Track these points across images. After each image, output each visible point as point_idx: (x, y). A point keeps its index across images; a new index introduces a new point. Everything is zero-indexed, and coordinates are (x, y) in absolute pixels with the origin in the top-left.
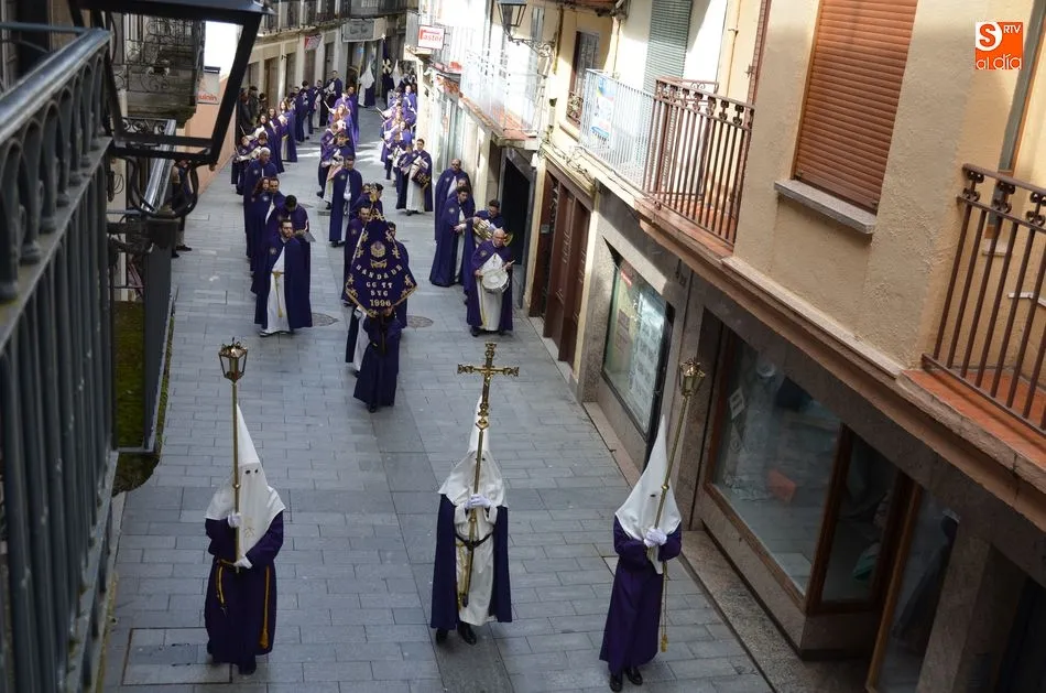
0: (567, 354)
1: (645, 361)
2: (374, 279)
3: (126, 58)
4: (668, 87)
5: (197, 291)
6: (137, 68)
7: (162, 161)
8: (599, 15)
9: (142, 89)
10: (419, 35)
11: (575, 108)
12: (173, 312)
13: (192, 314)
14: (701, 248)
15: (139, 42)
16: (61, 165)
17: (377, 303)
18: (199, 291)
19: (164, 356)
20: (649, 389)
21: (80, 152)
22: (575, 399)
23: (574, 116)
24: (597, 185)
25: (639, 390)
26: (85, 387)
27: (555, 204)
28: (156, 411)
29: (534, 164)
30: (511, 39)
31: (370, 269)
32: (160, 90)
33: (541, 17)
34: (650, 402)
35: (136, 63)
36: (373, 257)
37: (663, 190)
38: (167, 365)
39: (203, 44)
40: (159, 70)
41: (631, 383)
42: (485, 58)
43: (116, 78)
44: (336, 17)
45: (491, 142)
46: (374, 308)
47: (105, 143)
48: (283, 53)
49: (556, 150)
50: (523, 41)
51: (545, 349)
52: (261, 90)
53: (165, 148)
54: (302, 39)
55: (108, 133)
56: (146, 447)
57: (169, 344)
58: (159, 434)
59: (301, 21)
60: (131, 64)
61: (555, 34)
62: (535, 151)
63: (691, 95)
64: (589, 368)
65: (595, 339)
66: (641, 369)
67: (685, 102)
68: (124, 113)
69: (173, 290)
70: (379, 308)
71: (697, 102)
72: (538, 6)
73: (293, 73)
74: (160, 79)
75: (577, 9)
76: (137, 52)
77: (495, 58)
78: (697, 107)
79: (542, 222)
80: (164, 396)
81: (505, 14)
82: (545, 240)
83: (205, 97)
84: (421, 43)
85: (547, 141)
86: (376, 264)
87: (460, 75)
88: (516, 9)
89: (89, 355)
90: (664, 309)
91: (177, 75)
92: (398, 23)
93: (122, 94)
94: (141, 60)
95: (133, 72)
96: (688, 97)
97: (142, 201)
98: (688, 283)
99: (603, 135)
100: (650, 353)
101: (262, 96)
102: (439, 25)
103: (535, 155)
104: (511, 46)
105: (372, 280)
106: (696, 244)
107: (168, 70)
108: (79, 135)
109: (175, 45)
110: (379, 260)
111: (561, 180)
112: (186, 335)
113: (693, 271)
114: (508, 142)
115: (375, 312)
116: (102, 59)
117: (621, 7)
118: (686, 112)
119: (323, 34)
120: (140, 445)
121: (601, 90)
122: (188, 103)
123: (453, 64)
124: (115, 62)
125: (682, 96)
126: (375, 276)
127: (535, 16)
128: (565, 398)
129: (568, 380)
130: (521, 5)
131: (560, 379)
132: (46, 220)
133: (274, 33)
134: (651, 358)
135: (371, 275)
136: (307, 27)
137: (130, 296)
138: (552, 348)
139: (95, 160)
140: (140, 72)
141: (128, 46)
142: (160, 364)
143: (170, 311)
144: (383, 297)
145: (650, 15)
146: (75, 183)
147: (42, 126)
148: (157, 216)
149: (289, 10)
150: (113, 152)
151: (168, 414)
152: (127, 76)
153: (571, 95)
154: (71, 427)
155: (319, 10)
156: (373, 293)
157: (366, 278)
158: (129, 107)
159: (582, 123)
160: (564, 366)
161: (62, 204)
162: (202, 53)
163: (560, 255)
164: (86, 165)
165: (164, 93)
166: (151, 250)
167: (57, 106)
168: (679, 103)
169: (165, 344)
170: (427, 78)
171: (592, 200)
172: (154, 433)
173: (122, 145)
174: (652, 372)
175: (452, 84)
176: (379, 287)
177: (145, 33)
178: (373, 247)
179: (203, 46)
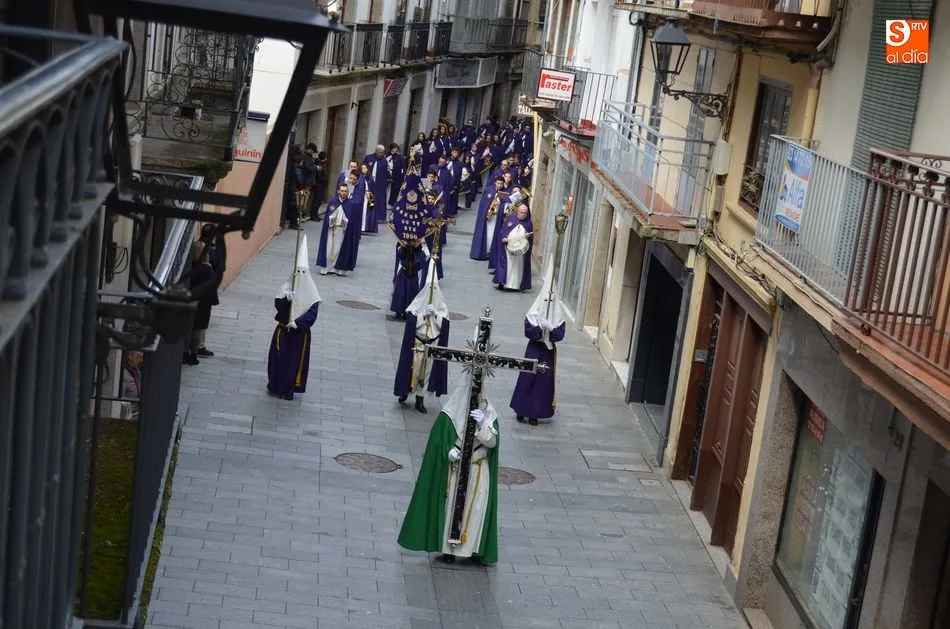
0: (723, 535)
1: (838, 554)
2: (408, 218)
3: (145, 94)
4: (887, 165)
5: (214, 414)
6: (159, 107)
7: (183, 223)
8: (793, 61)
9: (163, 135)
10: (538, 81)
11: (753, 188)
12: (178, 438)
13: (205, 445)
14: (929, 393)
15: (165, 76)
16: (41, 211)
17: (408, 236)
18: (216, 414)
19: (161, 496)
20: (842, 595)
21: (69, 197)
22: (732, 603)
23: (751, 198)
24: (779, 297)
25: (826, 594)
26: (47, 520)
27: (717, 322)
28: (143, 572)
29: (690, 263)
30: (667, 90)
31: (405, 210)
32: (186, 137)
33: (710, 62)
34: (842, 614)
35: (155, 101)
36: (408, 202)
37: (874, 308)
38: (164, 509)
39: (248, 81)
40: (188, 112)
41: (816, 584)
42: (630, 115)
43: (130, 120)
44: (429, 54)
45: (632, 230)
46: (405, 239)
47: (105, 189)
48: (355, 98)
49: (723, 247)
50: (683, 93)
51: (692, 526)
52: (320, 148)
53: (190, 206)
54: (381, 83)
55: (110, 178)
56: (125, 621)
57: (169, 481)
58: (144, 604)
59: (382, 57)
60: (152, 101)
61: (730, 86)
62: (692, 246)
63: (921, 176)
64: (755, 558)
65: (766, 516)
66: (831, 563)
67: (911, 184)
68: (136, 164)
69: (181, 410)
70: (409, 240)
71: (931, 184)
72: (707, 47)
73: (366, 127)
74: (187, 122)
75: (761, 53)
76: (161, 88)
77: (643, 116)
78: (929, 192)
79: (698, 345)
80: (156, 552)
81: (660, 57)
82: (700, 371)
83: (245, 153)
84: (543, 91)
85: (711, 234)
86: (409, 207)
87: (592, 138)
88: (676, 50)
89: (56, 478)
90: (868, 479)
91: (211, 119)
92: (512, 65)
93: (136, 140)
94: (165, 97)
95: (153, 114)
96: (916, 178)
97: (151, 278)
98: (906, 444)
99: (791, 227)
100: (846, 542)
101: (322, 155)
102: (569, 70)
103: (692, 253)
104: (667, 101)
105: (405, 219)
106: (920, 387)
107: (199, 111)
108: (70, 173)
109: (211, 80)
110: (412, 204)
111: (728, 289)
112: (192, 473)
113: (914, 425)
114: (655, 232)
115: (405, 242)
116: (111, 77)
117: (825, 50)
118: (913, 199)
119: (410, 77)
120: (117, 618)
121: (792, 165)
122: (223, 156)
123: (584, 122)
124: (131, 98)
125: (908, 176)
126: (408, 216)
127: (702, 62)
128: (717, 600)
129: (723, 576)
130: (683, 45)
131: (712, 572)
132: (14, 282)
133: (344, 71)
134: (846, 549)
135: (406, 215)
136: (388, 66)
137: (124, 411)
138: (702, 525)
139: (89, 210)
140: (163, 113)
141: (151, 78)
142: (154, 508)
143: (174, 435)
144: (412, 232)
145: (865, 62)
146: (58, 238)
147: (20, 152)
148: (167, 297)
149: (366, 43)
150: (114, 206)
151: (159, 582)
152: (145, 118)
153: (747, 171)
154: (21, 574)
155: (406, 44)
156: (406, 228)
157: (402, 216)
158: (144, 158)
159: (761, 210)
160: (718, 553)
161: (39, 264)
162: (246, 93)
163: (722, 394)
164: (76, 216)
165: (192, 142)
166: (154, 347)
167: (44, 128)
168: (902, 186)
169: (163, 481)
170: (548, 139)
171: (770, 319)
172: (136, 603)
173: (128, 198)
174: (848, 568)
175: (582, 149)
176: (410, 224)
177: (174, 62)
178: (409, 194)
179: (249, 85)
